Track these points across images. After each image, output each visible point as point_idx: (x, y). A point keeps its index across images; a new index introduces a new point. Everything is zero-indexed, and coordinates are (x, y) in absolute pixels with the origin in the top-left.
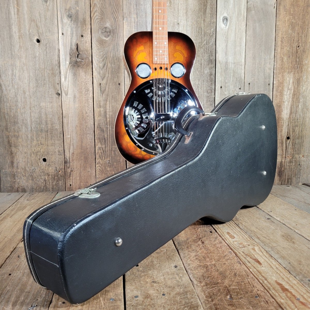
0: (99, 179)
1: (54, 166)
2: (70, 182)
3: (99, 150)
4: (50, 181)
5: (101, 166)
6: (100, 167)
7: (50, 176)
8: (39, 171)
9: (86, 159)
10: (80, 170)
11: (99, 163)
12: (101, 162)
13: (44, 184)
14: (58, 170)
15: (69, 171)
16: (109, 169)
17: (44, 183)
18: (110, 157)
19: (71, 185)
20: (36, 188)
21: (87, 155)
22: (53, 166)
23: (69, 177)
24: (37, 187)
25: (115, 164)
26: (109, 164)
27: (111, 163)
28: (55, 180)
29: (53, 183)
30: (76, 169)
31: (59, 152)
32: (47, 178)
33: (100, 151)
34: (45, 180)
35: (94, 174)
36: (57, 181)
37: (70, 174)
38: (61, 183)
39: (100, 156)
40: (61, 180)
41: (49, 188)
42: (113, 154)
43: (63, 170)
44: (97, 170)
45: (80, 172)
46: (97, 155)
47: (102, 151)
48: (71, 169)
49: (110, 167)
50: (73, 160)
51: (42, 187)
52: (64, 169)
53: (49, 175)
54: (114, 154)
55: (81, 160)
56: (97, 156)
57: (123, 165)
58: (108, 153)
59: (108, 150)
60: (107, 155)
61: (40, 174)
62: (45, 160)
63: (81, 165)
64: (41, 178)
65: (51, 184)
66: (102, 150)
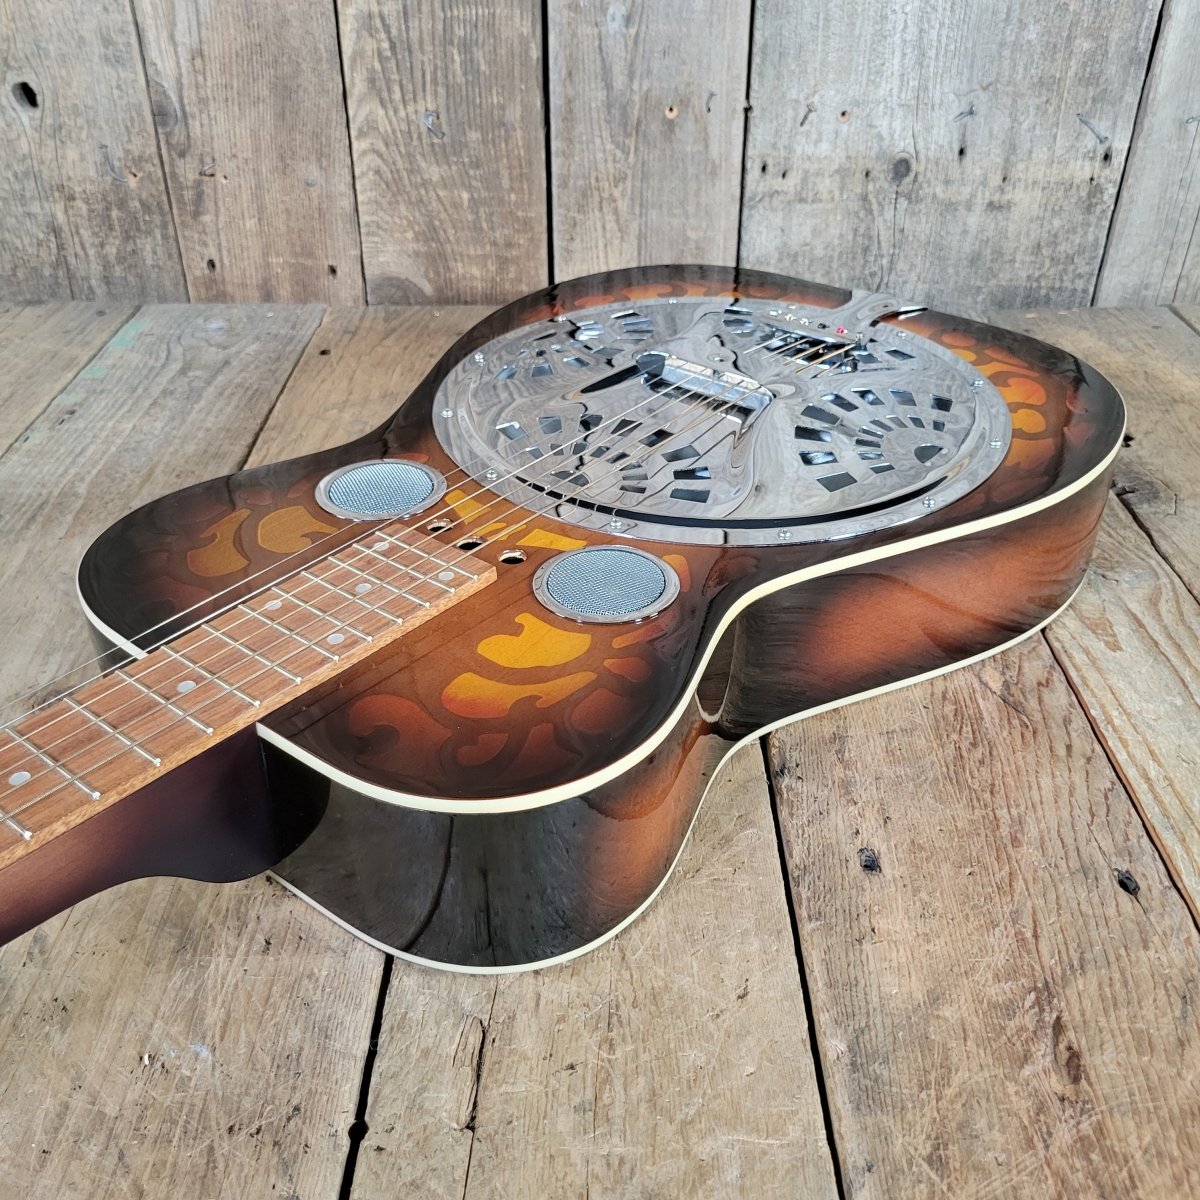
0: (374, 234)
1: (90, 136)
2: (205, 244)
3: (365, 33)
4: (85, 234)
5: (383, 148)
6: (380, 155)
7: (79, 203)
8: (8, 166)
9: (285, 91)
10: (256, 172)
11: (371, 127)
12: (384, 126)
13: (54, 251)
14: (117, 164)
15: (192, 176)
16: (434, 173)
17: (53, 246)
18: (441, 91)
19: (211, 264)
20: (14, 275)
21: (288, 69)
22: (84, 135)
23: (196, 214)
24: (14, 269)
25: (474, 136)
26: (436, 141)
27: (445, 128)
28: (111, 228)
29: (102, 245)
30: (230, 166)
31: (107, 42)
32: (61, 218)
33: (370, 46)
34: (56, 231)
35: (346, 204)
36: (127, 237)
37: (199, 197)
38: (148, 248)
39: (372, 81)
40: (149, 233)
41: (87, 279)
42: (459, 72)
43: (149, 167)
44: (363, 174)
45: (259, 187)
46: (352, 70)
47: (386, 45)
48: (202, 161)
49: (442, 155)
50: (203, 102)
51: (47, 272)
52: (156, 161)
53: (72, 198)
54: (463, 63)
55: (256, 103)
56: (357, 86)
57: (528, 148)
58: (425, 59)
59: (426, 37)
60: (418, 75)
61: (17, 187)
62: (28, 94)
63: (255, 135)
64: (29, 214)
65: (91, 252)
66: (383, 36)
